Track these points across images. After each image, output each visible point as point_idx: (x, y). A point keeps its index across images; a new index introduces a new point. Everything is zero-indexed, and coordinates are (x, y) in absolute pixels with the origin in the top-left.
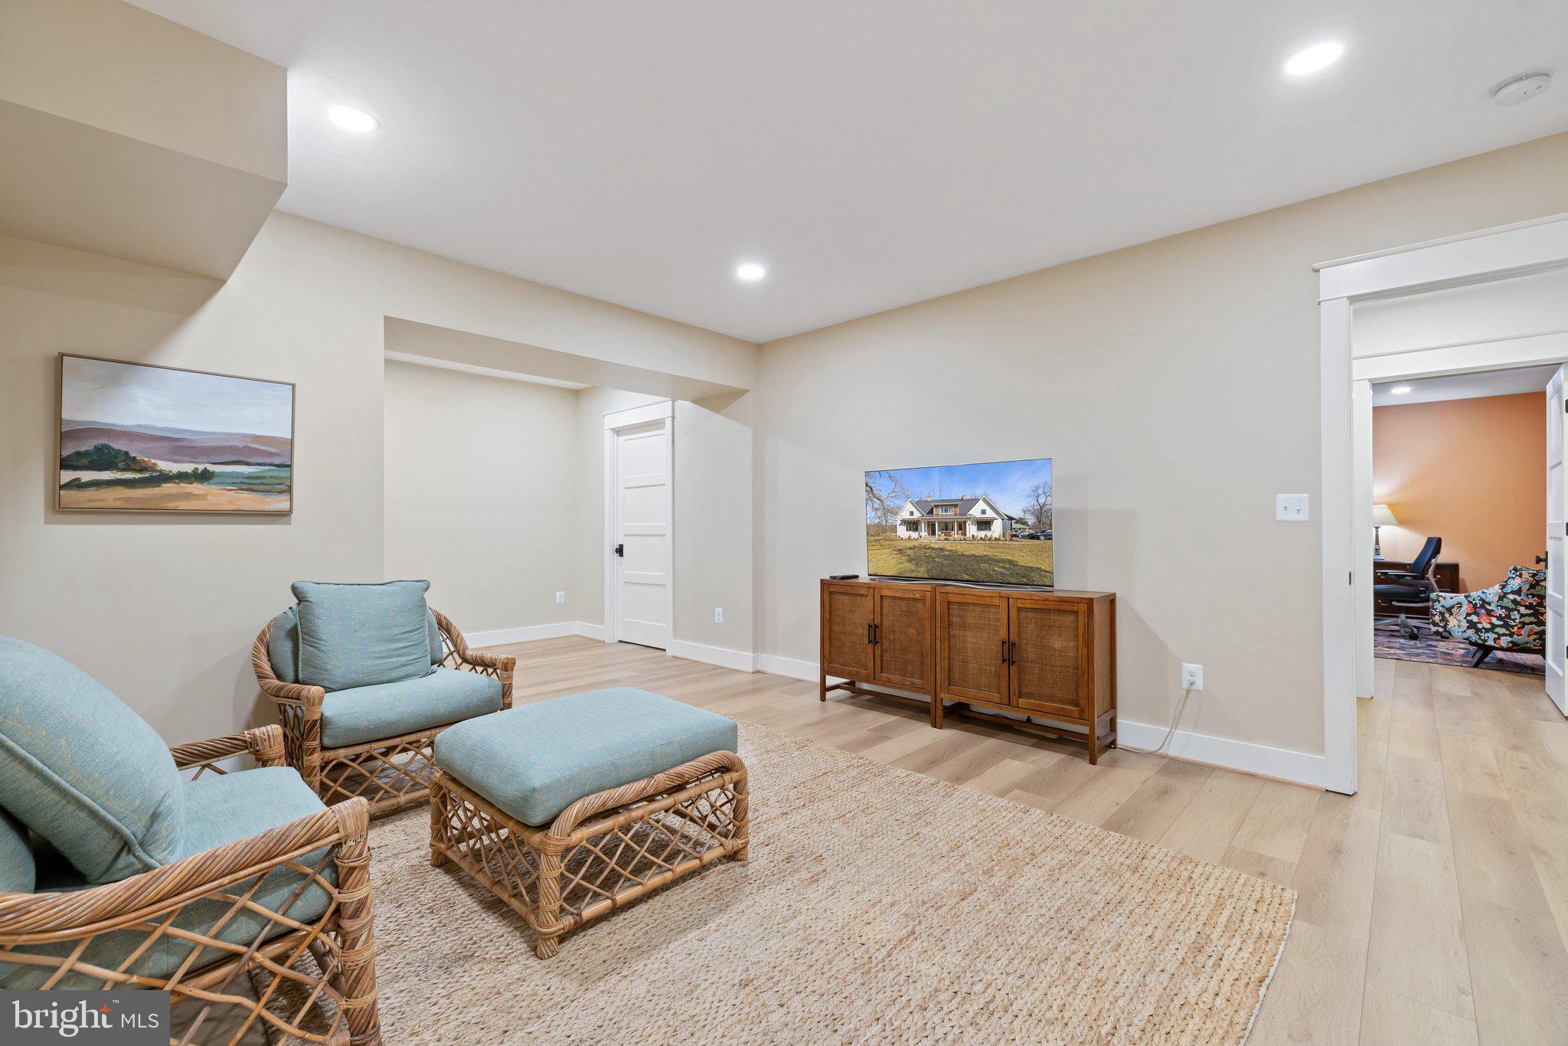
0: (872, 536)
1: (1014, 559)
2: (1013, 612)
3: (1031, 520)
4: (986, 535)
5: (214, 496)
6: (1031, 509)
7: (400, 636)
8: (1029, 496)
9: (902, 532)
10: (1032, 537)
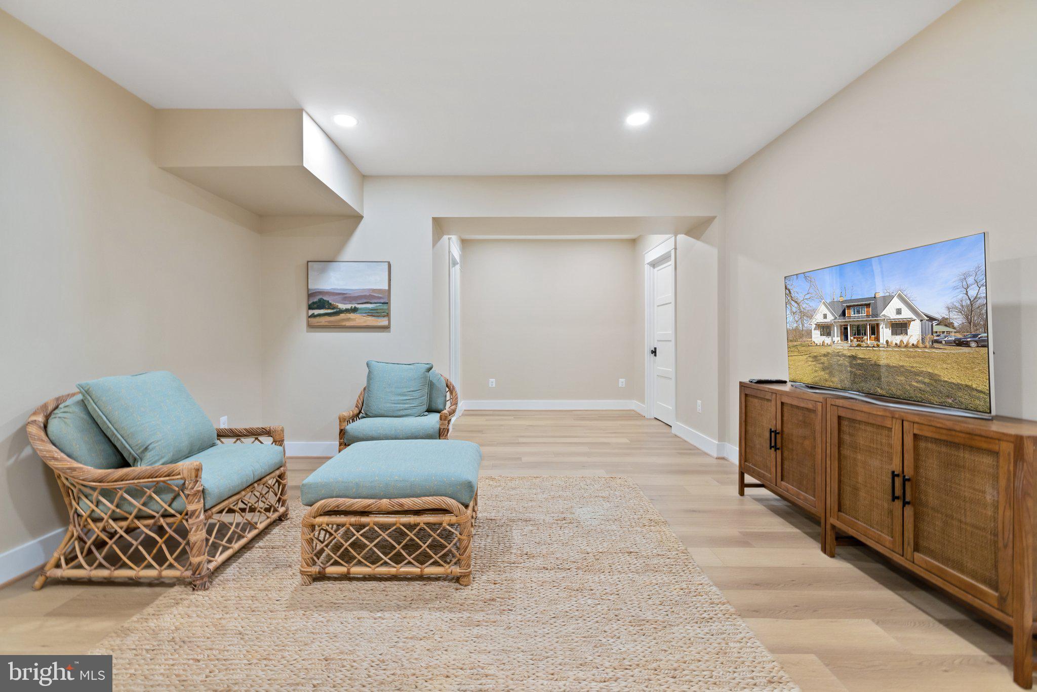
0: (791, 341)
1: (936, 372)
2: (909, 440)
3: (958, 320)
4: (901, 341)
5: (358, 319)
6: (958, 305)
7: (406, 393)
8: (955, 288)
9: (817, 337)
10: (959, 343)
